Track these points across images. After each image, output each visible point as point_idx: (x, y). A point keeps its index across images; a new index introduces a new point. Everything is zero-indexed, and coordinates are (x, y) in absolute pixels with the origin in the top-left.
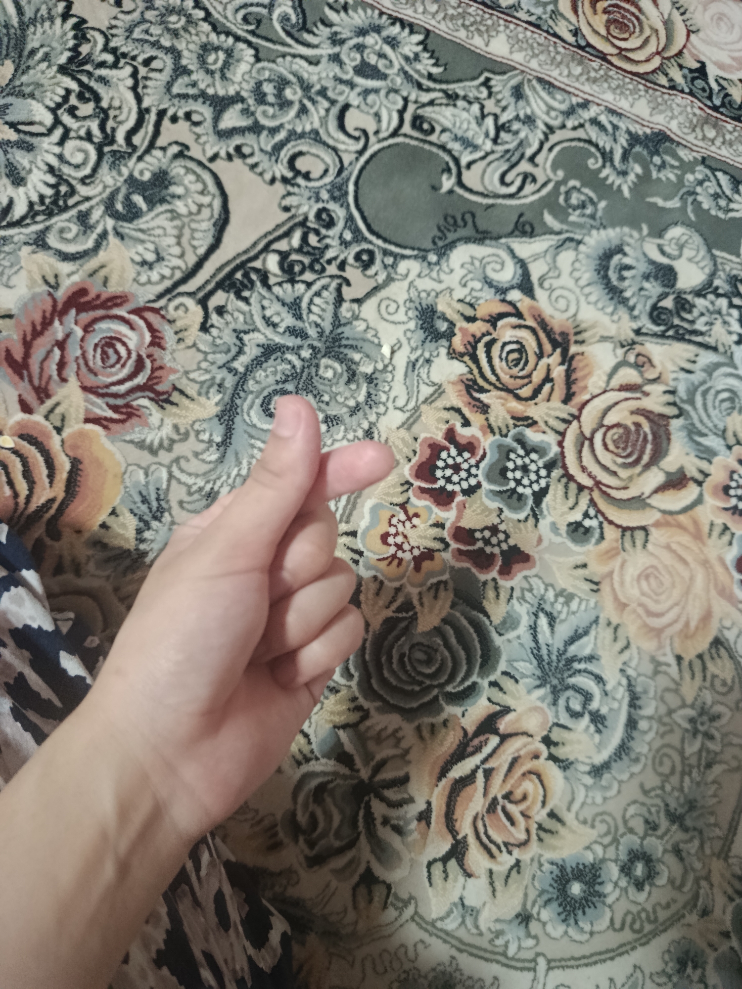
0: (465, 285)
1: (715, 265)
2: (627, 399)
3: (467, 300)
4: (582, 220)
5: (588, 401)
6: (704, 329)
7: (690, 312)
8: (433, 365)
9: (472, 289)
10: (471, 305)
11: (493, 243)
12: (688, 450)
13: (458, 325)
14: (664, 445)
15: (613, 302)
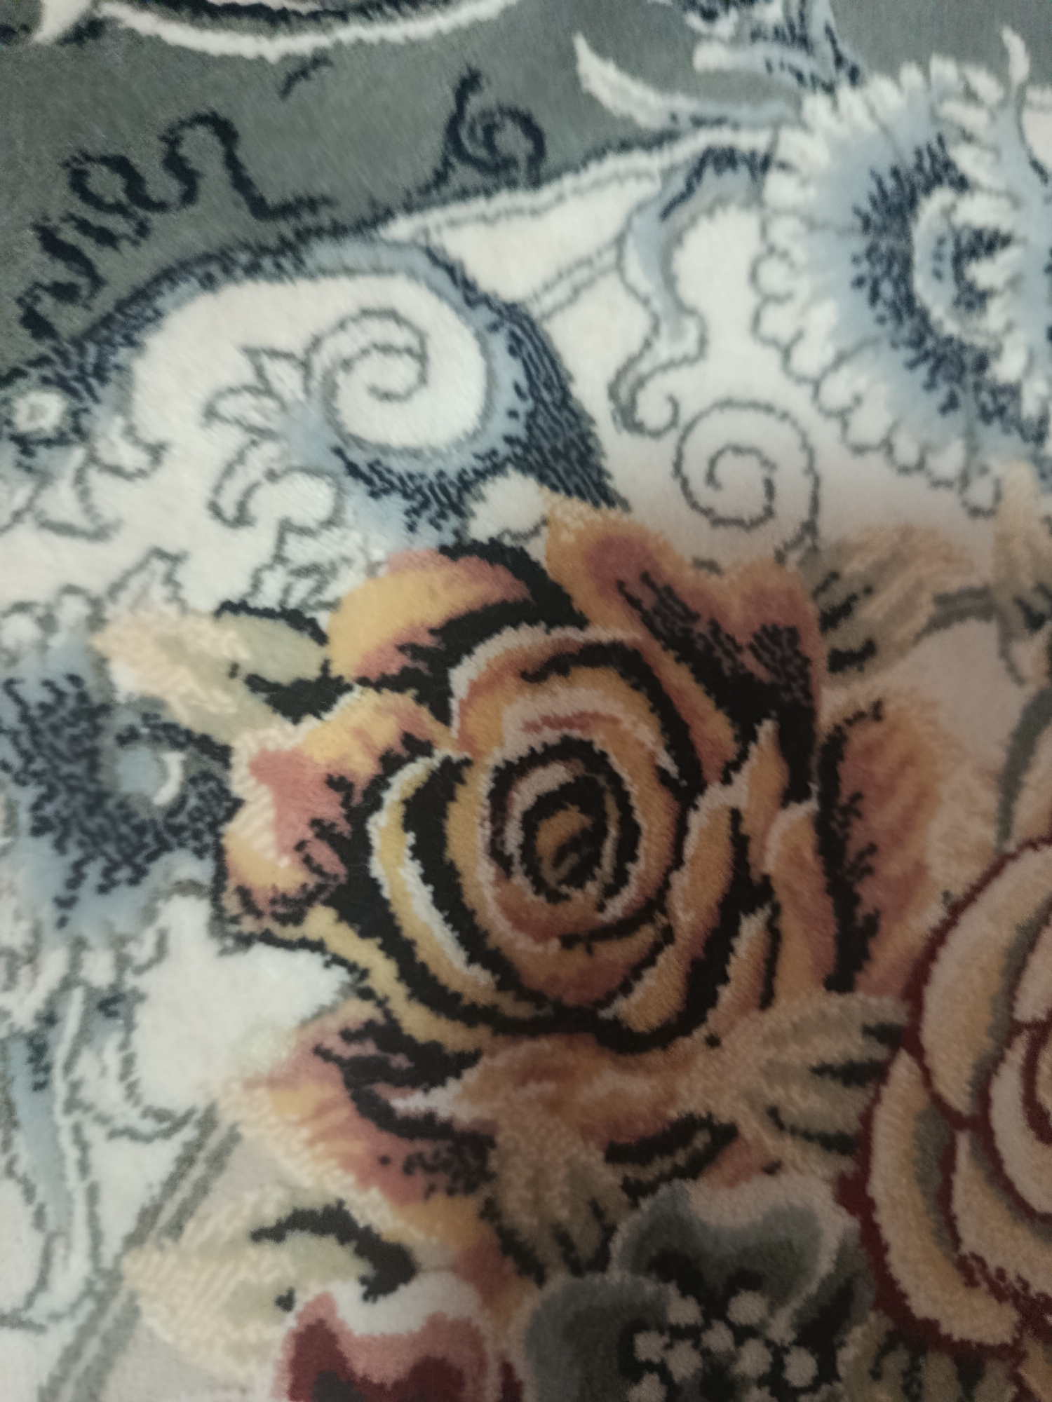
0: (242, 519)
3: (269, 597)
4: (755, 57)
5: (939, 937)
8: (144, 1016)
9: (286, 528)
10: (297, 619)
11: (353, 251)
13: (245, 746)
15: (958, 419)
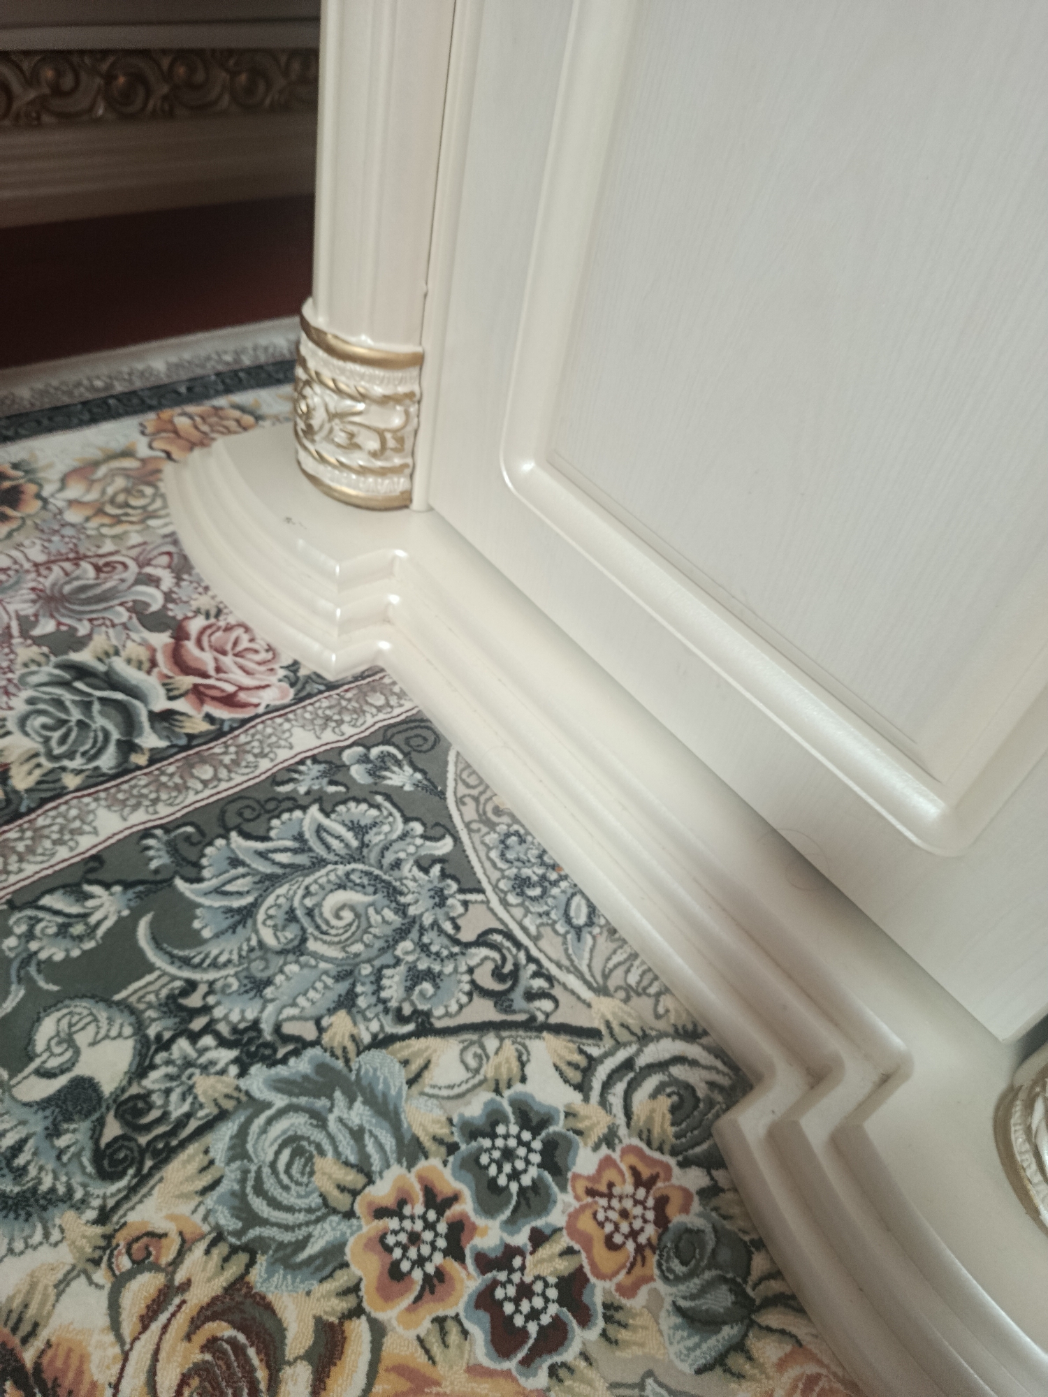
1: (132, 1011)
2: (165, 1328)
6: (186, 1108)
7: (150, 1107)
12: (303, 1288)
14: (269, 1324)
